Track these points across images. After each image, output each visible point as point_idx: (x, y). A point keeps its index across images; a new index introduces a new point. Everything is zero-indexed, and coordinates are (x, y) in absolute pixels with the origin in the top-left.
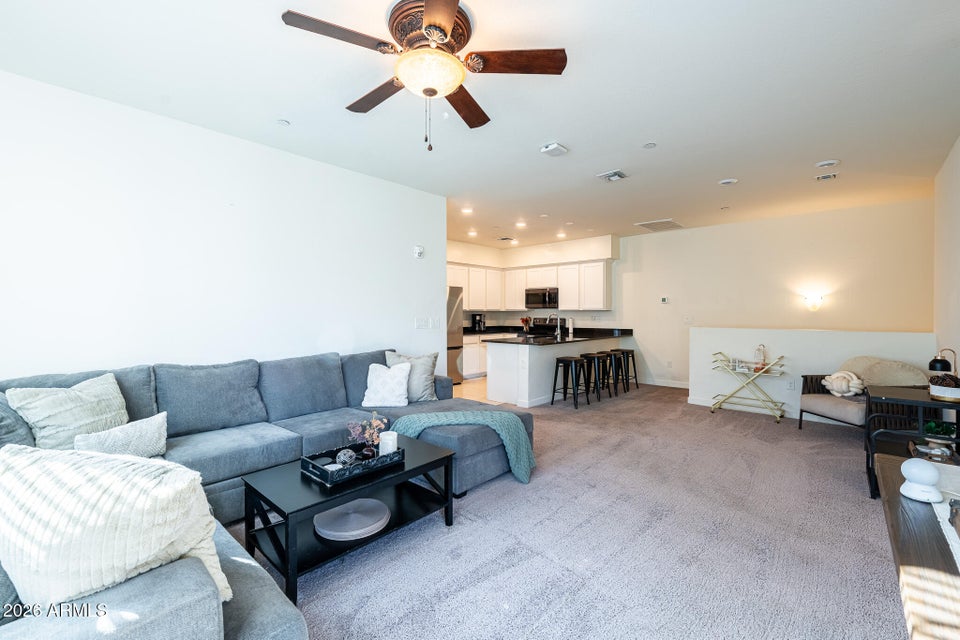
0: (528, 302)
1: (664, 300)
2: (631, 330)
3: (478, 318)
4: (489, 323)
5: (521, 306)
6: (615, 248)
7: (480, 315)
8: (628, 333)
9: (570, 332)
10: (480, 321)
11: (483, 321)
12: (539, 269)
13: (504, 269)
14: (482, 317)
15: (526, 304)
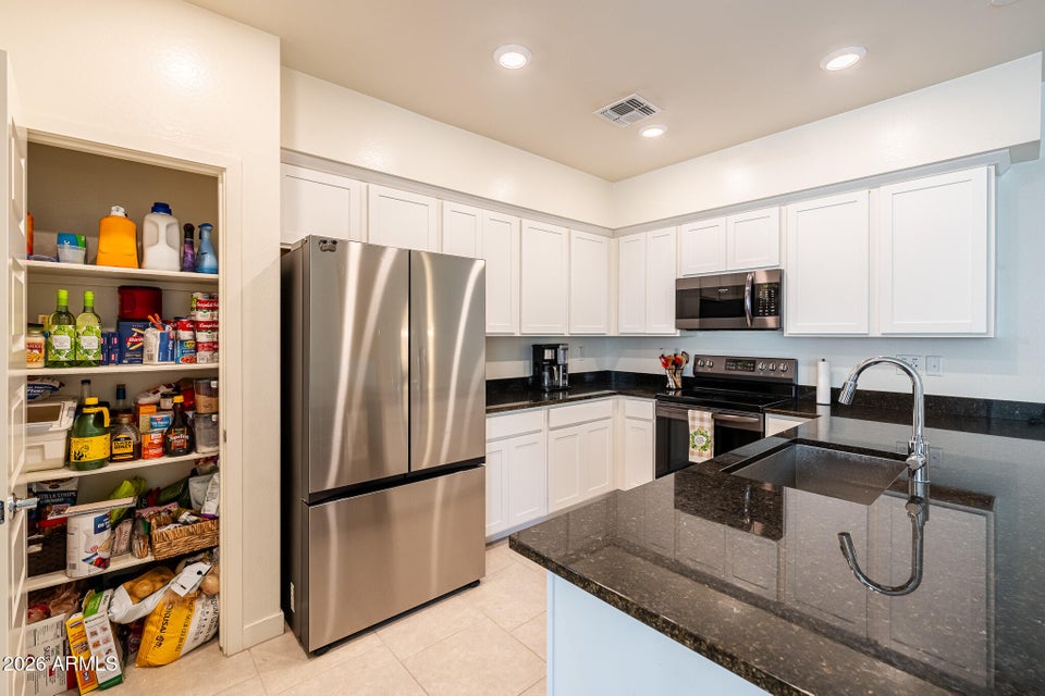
0: (681, 314)
3: (548, 355)
4: (577, 364)
5: (662, 321)
7: (555, 347)
9: (819, 401)
10: (554, 362)
11: (561, 361)
12: (721, 220)
13: (614, 233)
14: (561, 352)
15: (677, 317)
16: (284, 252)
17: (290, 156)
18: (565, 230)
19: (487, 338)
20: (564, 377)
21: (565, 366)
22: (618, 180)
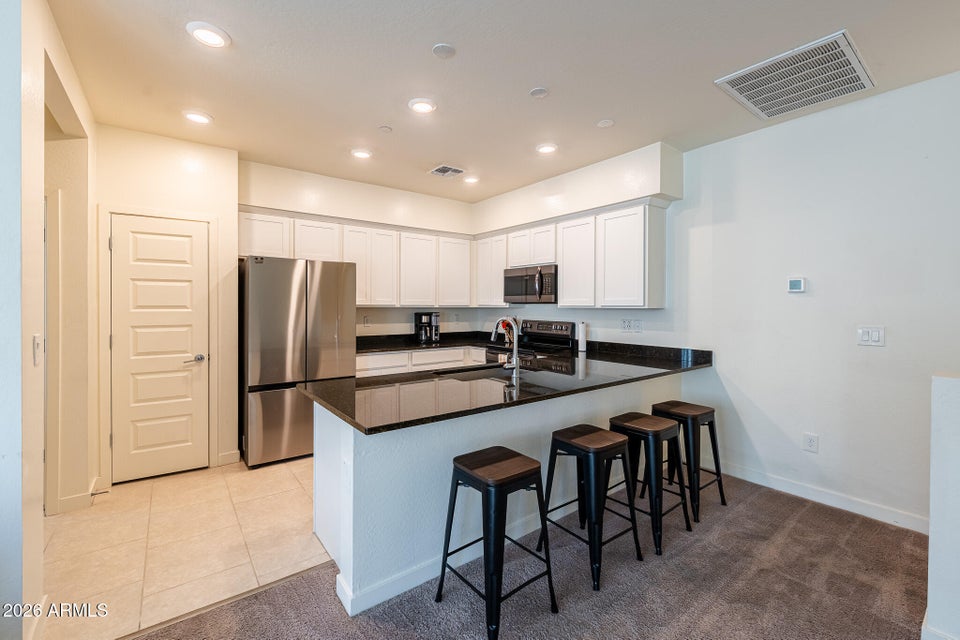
0: (508, 293)
1: (794, 285)
2: (709, 354)
3: (425, 319)
4: (448, 327)
5: (498, 300)
6: (670, 171)
7: (429, 315)
8: (703, 359)
9: (580, 349)
10: (429, 324)
11: (434, 323)
12: (527, 231)
13: (475, 237)
14: (433, 318)
15: (505, 295)
16: (241, 260)
17: (244, 208)
18: (435, 237)
19: (358, 309)
20: (436, 335)
21: (437, 328)
22: (475, 202)
